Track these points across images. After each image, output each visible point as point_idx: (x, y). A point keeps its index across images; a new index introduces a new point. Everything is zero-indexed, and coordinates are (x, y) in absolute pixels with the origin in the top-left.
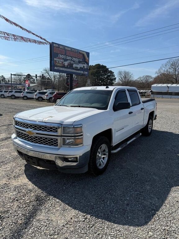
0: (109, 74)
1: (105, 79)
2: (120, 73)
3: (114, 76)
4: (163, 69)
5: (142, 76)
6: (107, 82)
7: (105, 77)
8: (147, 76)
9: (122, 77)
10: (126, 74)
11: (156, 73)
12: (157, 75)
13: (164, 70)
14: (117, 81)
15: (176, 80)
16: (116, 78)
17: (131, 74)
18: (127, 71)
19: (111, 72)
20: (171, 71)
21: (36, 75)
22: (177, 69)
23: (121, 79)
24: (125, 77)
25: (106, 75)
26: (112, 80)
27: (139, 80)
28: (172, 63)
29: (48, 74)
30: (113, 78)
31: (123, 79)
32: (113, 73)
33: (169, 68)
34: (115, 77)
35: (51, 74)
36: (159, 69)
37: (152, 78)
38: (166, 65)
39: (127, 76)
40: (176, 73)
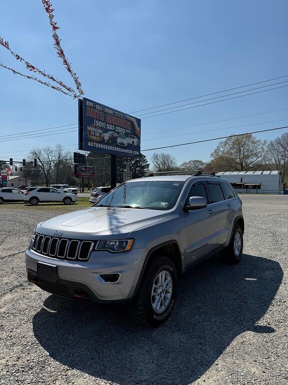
0: (138, 159)
1: (132, 167)
2: (156, 157)
3: (145, 161)
4: (222, 149)
5: (188, 161)
6: (136, 171)
7: (131, 164)
8: (195, 161)
9: (159, 162)
10: (166, 158)
11: (212, 155)
12: (213, 159)
13: (222, 152)
14: (152, 168)
15: (242, 166)
16: (149, 165)
17: (172, 158)
19: (142, 156)
20: (233, 152)
21: (24, 161)
22: (242, 150)
23: (157, 166)
24: (164, 163)
25: (133, 159)
26: (143, 167)
27: (183, 167)
30: (145, 164)
31: (161, 167)
32: (145, 157)
33: (230, 148)
34: (148, 163)
35: (44, 159)
36: (216, 150)
37: (203, 164)
38: (226, 145)
39: (166, 162)
40: (241, 155)
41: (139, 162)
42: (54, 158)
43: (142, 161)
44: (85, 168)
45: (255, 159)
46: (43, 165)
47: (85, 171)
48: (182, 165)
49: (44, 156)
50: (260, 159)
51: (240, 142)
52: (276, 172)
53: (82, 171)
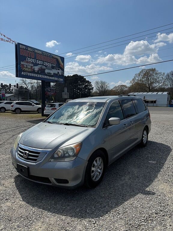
0: (87, 84)
1: (83, 89)
2: (97, 83)
3: (91, 85)
4: (137, 78)
5: (117, 86)
6: (85, 91)
7: (83, 87)
8: (122, 85)
9: (99, 86)
10: (103, 83)
11: (131, 82)
12: (131, 84)
13: (137, 80)
14: (95, 90)
15: (149, 89)
17: (107, 84)
18: (103, 81)
19: (89, 82)
20: (144, 80)
22: (150, 79)
23: (98, 88)
24: (102, 87)
25: (83, 84)
26: (90, 89)
28: (144, 73)
29: (25, 84)
31: (100, 88)
32: (91, 83)
33: (142, 77)
34: (92, 87)
36: (133, 79)
37: (126, 87)
38: (139, 76)
39: (104, 86)
40: (149, 82)
41: (87, 86)
43: (89, 86)
44: (50, 89)
45: (158, 85)
47: (50, 91)
48: (114, 88)
50: (161, 84)
51: (148, 73)
52: (166, 93)
53: (48, 91)
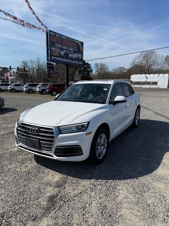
0: (86, 66)
1: (82, 71)
3: (90, 68)
4: (137, 60)
5: (116, 68)
6: (85, 74)
7: (82, 69)
8: (121, 68)
9: (99, 69)
10: (103, 66)
11: (131, 64)
12: (131, 66)
13: (137, 62)
14: (94, 72)
15: (149, 70)
16: (92, 70)
17: (107, 66)
18: (103, 63)
19: (88, 64)
20: (144, 62)
21: (10, 67)
22: (149, 61)
23: (98, 70)
24: (101, 69)
25: (83, 67)
26: (89, 72)
27: (113, 71)
28: (144, 55)
29: (27, 66)
30: (90, 70)
32: (90, 65)
33: (142, 59)
34: (92, 69)
35: (30, 66)
36: (133, 61)
37: (125, 69)
38: (139, 57)
39: (103, 68)
40: (149, 64)
41: (86, 68)
42: (35, 66)
43: (88, 68)
44: (54, 72)
45: (157, 66)
46: (29, 70)
47: (54, 74)
48: (113, 70)
49: (29, 64)
50: (160, 66)
51: (148, 55)
53: (52, 74)
